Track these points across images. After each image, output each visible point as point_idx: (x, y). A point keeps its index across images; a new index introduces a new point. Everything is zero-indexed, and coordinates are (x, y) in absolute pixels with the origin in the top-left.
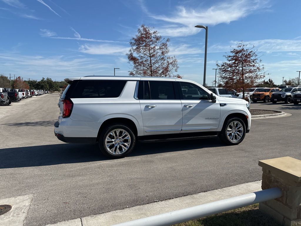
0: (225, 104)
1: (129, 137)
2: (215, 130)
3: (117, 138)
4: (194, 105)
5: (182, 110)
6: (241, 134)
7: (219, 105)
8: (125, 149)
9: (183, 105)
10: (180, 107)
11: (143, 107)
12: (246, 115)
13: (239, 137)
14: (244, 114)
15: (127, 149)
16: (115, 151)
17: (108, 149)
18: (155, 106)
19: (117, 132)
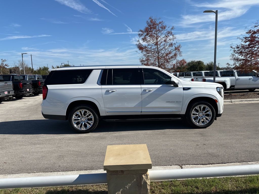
0: (189, 89)
1: (92, 116)
2: (178, 113)
3: (83, 117)
4: (154, 90)
5: (142, 94)
6: (209, 118)
7: (182, 89)
8: (89, 126)
9: (143, 90)
10: (140, 91)
11: (104, 91)
12: (214, 98)
13: (207, 121)
14: (212, 98)
15: (90, 126)
16: (81, 127)
17: (75, 126)
18: (115, 90)
19: (82, 112)
